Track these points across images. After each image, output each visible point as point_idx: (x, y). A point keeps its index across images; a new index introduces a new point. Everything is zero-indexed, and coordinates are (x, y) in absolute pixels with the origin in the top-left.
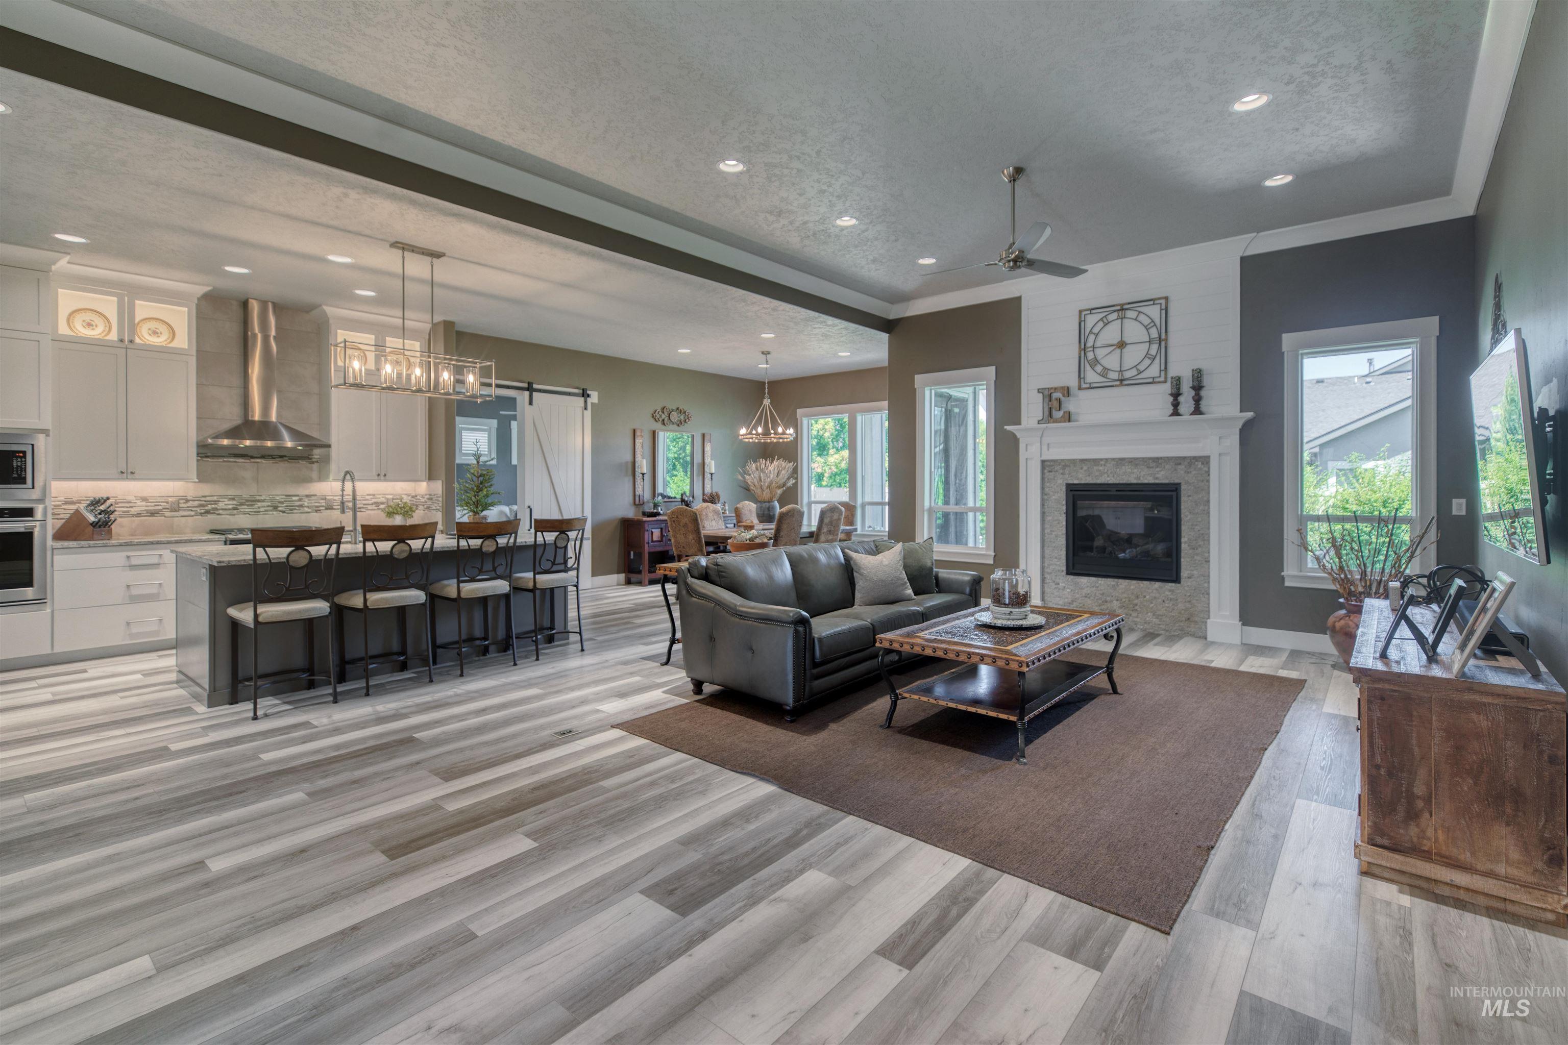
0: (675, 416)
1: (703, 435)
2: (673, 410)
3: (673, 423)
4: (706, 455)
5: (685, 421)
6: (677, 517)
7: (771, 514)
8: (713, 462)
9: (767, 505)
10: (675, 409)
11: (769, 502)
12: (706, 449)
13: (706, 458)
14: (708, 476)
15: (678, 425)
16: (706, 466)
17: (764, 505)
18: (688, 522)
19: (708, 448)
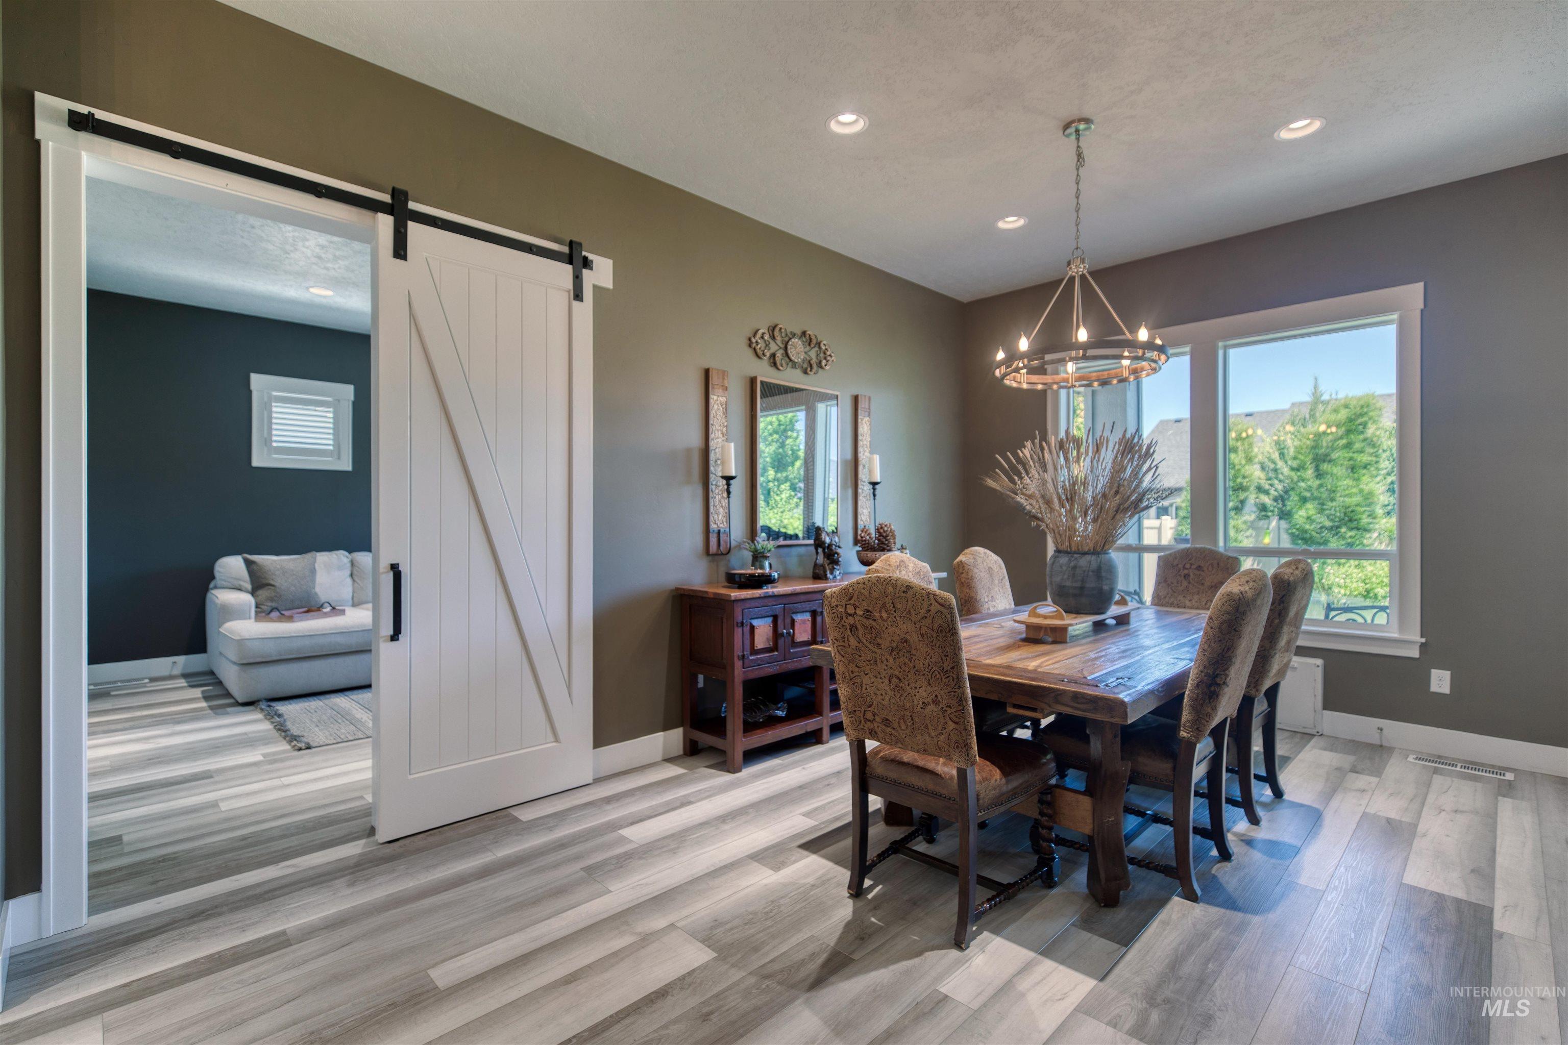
0: (797, 349)
1: (856, 399)
2: (794, 335)
3: (794, 365)
4: (860, 443)
5: (819, 365)
6: (868, 614)
7: (1106, 588)
8: (877, 458)
9: (1093, 561)
10: (799, 332)
11: (1095, 552)
12: (860, 430)
13: (860, 449)
14: (865, 489)
15: (805, 372)
16: (860, 468)
17: (1084, 561)
18: (913, 638)
19: (864, 428)
